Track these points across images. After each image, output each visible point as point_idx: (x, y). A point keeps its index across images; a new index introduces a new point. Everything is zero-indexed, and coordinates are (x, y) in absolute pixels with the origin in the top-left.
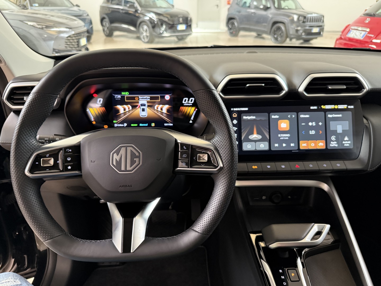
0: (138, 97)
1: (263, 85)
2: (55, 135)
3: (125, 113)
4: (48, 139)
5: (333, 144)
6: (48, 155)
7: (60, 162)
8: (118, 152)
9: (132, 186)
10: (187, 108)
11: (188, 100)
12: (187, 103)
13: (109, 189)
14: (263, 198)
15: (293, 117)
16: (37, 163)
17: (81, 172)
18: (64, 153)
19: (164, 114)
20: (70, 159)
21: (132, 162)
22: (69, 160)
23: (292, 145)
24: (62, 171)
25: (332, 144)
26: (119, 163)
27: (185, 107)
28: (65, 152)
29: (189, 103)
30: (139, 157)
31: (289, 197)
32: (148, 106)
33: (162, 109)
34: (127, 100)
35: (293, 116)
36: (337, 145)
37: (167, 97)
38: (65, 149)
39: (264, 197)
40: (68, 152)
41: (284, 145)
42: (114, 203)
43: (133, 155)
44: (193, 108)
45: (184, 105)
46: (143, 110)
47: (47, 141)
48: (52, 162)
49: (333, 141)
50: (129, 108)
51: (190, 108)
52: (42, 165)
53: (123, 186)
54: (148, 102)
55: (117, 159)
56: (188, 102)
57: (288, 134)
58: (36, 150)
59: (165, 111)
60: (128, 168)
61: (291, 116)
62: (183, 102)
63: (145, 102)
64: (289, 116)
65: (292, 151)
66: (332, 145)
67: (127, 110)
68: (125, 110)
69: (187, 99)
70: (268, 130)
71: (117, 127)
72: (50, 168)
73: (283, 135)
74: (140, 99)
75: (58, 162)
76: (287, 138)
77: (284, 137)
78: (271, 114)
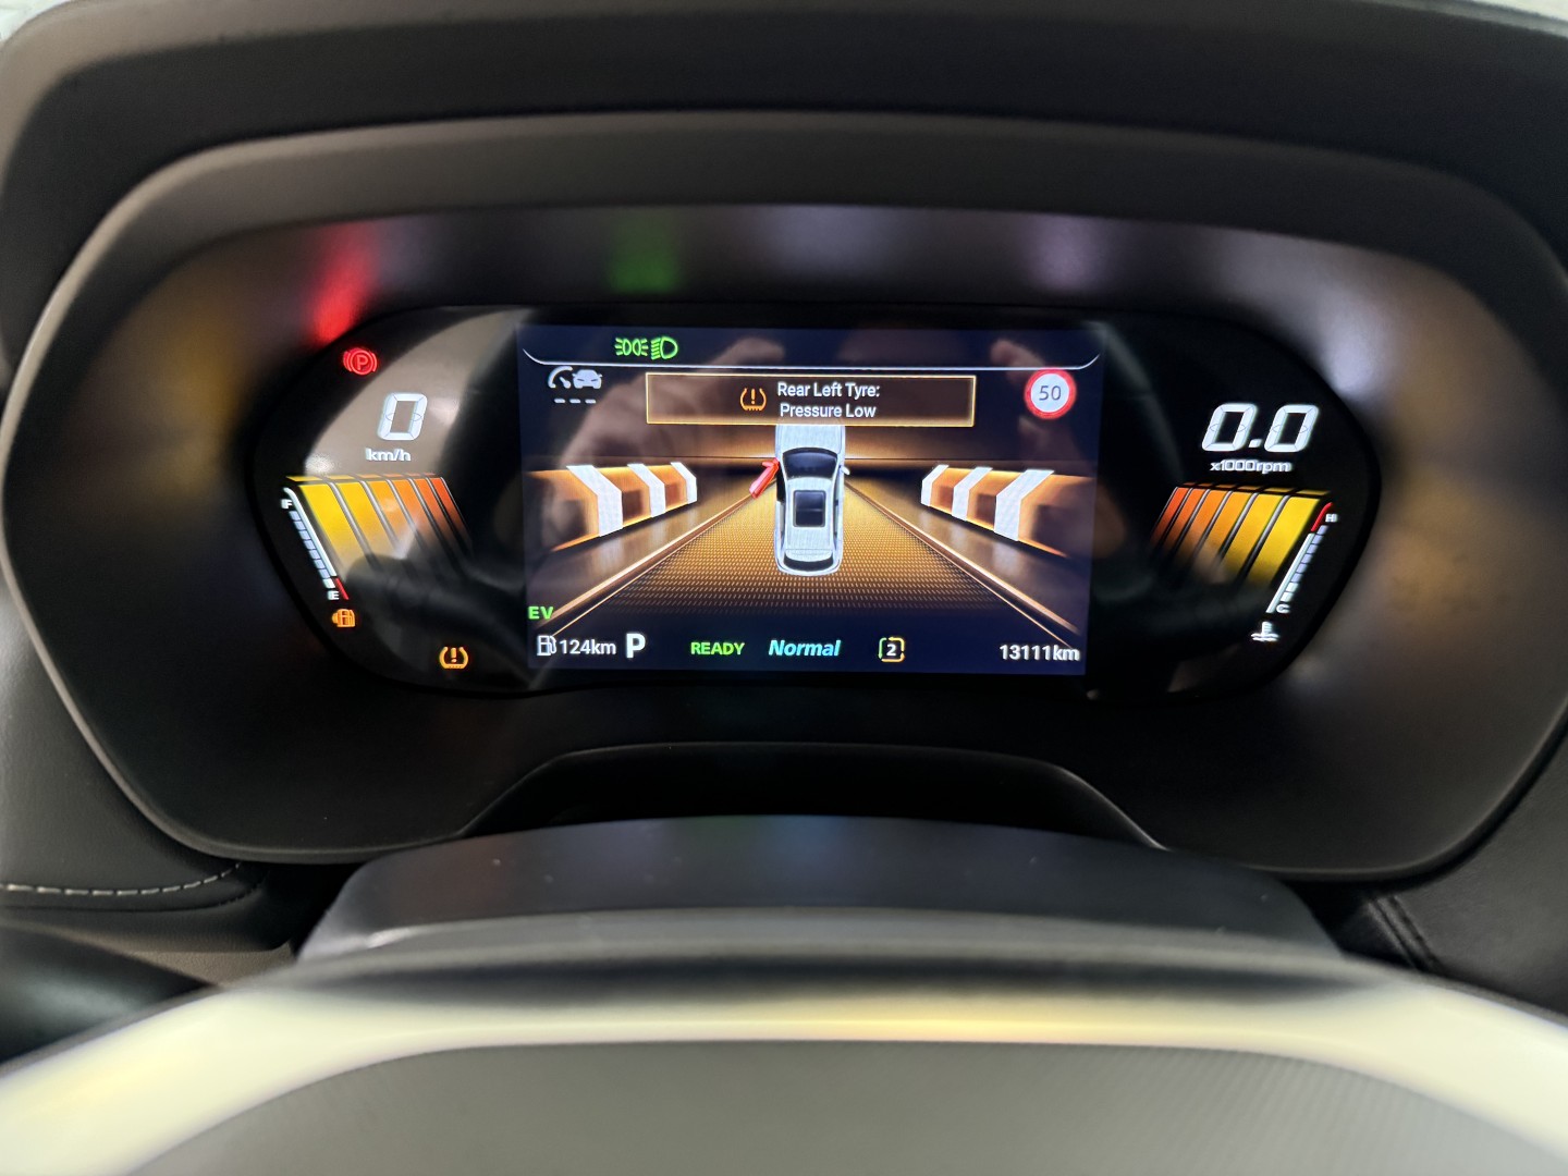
0: (770, 386)
3: (633, 536)
10: (1238, 499)
11: (1261, 428)
12: (1245, 453)
19: (1005, 556)
27: (1215, 496)
29: (1260, 453)
32: (858, 473)
33: (986, 505)
44: (1301, 507)
45: (1214, 468)
46: (810, 512)
54: (854, 434)
56: (1255, 444)
62: (1208, 443)
67: (657, 505)
68: (632, 503)
69: (1249, 412)
71: (562, 660)
74: (785, 407)
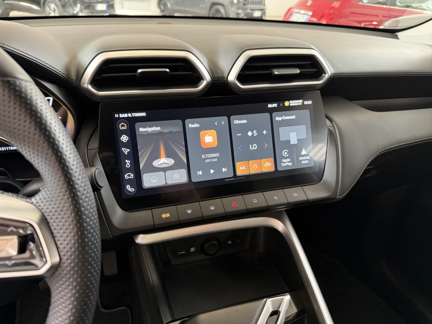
1: (167, 70)
5: (286, 162)
15: (223, 124)
25: (284, 163)
36: (290, 164)
49: (286, 158)
57: (217, 154)
61: (220, 123)
64: (216, 123)
65: (226, 180)
66: (285, 165)
76: (216, 160)
77: (211, 158)
78: (187, 121)
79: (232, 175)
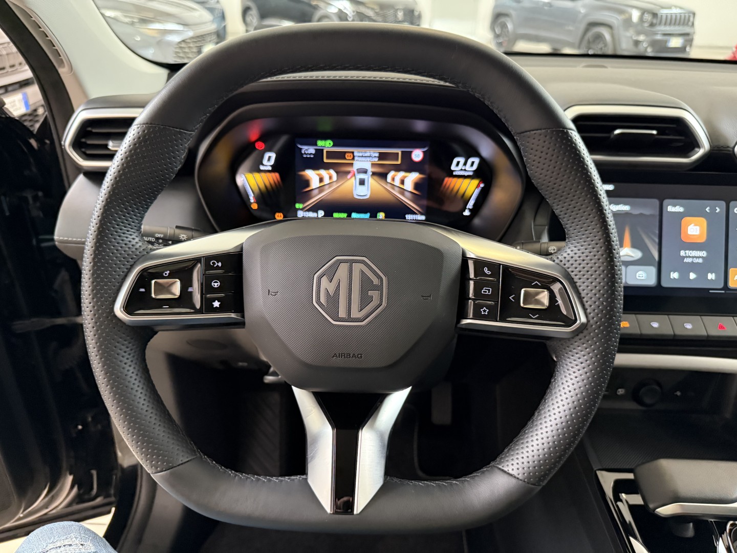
0: (353, 153)
1: (654, 132)
2: (177, 227)
3: (321, 188)
4: (162, 236)
6: (168, 272)
7: (196, 289)
8: (331, 274)
9: (361, 357)
10: (460, 180)
11: (465, 164)
12: (462, 170)
13: (308, 360)
14: (618, 393)
15: (717, 211)
16: (142, 290)
17: (243, 317)
18: (205, 271)
19: (407, 194)
20: (219, 284)
21: (365, 300)
22: (216, 287)
23: (711, 276)
24: (200, 311)
26: (333, 300)
27: (455, 180)
28: (208, 267)
29: (465, 170)
30: (379, 288)
31: (678, 393)
32: (374, 174)
33: (402, 182)
34: (327, 158)
35: (717, 208)
37: (417, 155)
38: (208, 260)
39: (620, 390)
40: (213, 268)
41: (692, 276)
42: (309, 391)
43: (366, 285)
44: (475, 182)
45: (454, 173)
46: (362, 182)
47: (161, 241)
48: (177, 289)
50: (330, 178)
51: (467, 181)
52: (153, 296)
53: (341, 355)
54: (373, 165)
55: (328, 291)
56: (463, 168)
57: (704, 252)
58: (141, 260)
59: (409, 186)
60: (355, 314)
61: (713, 209)
62: (453, 167)
63: (367, 165)
64: (707, 209)
65: (711, 291)
67: (327, 180)
68: (321, 180)
69: (462, 160)
70: (657, 240)
71: (303, 218)
72: (172, 303)
73: (691, 251)
74: (356, 158)
75: (190, 289)
76: (700, 261)
77: (693, 257)
78: (666, 202)
79: (721, 285)
